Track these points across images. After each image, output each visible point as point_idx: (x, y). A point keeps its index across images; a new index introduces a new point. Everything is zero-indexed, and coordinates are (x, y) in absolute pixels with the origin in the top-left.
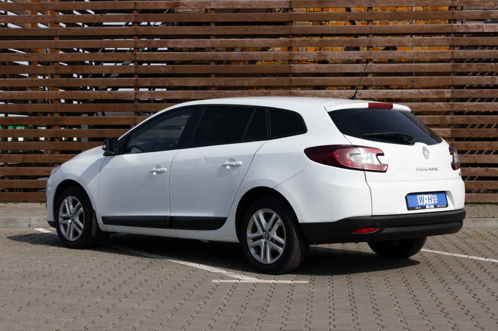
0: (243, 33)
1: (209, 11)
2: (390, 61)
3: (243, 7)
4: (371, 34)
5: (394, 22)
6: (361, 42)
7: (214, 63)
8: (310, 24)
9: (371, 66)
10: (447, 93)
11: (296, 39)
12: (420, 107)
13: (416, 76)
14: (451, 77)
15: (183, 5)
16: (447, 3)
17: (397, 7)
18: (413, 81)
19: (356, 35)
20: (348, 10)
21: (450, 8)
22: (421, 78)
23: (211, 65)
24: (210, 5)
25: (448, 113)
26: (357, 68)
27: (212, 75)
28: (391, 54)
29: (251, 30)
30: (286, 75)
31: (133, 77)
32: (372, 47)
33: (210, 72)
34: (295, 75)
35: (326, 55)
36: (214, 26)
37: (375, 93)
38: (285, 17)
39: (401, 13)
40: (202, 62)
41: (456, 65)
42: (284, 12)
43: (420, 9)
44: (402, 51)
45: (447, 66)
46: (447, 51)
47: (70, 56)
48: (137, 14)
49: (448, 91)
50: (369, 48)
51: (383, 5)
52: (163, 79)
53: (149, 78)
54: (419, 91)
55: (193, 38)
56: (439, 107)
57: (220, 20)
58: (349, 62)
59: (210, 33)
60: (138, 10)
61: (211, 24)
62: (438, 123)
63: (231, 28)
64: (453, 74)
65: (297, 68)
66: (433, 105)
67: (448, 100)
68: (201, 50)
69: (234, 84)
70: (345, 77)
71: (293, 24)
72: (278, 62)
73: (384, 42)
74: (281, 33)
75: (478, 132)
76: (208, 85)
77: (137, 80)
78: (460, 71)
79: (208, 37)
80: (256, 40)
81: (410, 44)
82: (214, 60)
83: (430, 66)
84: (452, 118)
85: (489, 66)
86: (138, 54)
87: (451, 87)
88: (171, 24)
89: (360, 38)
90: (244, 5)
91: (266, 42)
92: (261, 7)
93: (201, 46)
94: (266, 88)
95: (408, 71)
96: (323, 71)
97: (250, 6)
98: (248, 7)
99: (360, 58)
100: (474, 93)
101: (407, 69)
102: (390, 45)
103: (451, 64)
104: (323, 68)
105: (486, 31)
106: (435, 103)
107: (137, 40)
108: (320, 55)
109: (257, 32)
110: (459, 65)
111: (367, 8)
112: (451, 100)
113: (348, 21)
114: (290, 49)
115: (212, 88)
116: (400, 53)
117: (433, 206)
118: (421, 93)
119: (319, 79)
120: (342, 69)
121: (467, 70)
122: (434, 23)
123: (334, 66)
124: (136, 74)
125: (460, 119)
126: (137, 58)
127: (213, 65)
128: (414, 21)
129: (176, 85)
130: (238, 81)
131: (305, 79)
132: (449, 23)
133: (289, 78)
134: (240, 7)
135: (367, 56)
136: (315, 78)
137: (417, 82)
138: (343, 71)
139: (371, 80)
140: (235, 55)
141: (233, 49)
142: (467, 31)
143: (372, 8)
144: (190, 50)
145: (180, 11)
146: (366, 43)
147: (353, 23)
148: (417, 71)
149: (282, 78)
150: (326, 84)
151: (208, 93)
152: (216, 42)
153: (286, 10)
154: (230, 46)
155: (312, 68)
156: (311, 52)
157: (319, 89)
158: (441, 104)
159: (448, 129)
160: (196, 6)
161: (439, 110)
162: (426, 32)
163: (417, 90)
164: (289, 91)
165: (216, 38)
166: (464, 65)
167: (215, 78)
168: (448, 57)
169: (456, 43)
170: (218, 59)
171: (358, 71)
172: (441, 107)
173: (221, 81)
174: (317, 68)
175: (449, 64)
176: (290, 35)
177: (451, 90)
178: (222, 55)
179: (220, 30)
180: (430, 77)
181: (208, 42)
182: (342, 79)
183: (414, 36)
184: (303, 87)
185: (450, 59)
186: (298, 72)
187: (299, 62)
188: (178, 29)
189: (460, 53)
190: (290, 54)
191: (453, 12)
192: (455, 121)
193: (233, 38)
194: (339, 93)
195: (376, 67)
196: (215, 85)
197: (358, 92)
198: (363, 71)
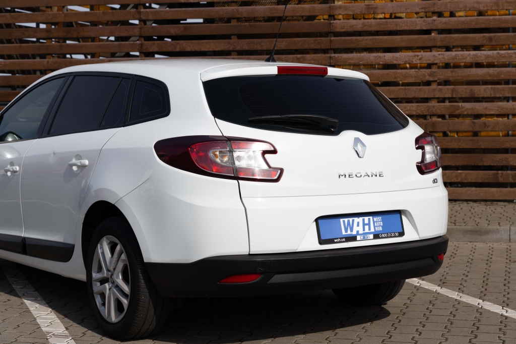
7: (236, 20)
9: (434, 20)
18: (490, 39)
22: (502, 36)
26: (417, 25)
27: (232, 37)
30: (325, 35)
31: (137, 41)
33: (231, 32)
34: (336, 34)
35: (376, 8)
40: (221, 20)
47: (63, 15)
54: (499, 53)
65: (339, 25)
69: (259, 48)
70: (401, 36)
76: (227, 49)
77: (142, 45)
82: (235, 17)
86: (143, 12)
95: (483, 26)
96: (373, 29)
99: (421, 11)
101: (481, 24)
104: (373, 24)
108: (368, 8)
115: (233, 53)
116: (473, 3)
117: (371, 236)
118: (501, 55)
119: (366, 40)
120: (397, 25)
124: (140, 37)
126: (142, 16)
127: (234, 23)
129: (188, 49)
131: (349, 40)
133: (329, 38)
135: (429, 7)
136: (362, 37)
137: (495, 41)
138: (400, 29)
139: (434, 39)
148: (496, 26)
149: (320, 38)
164: (329, 55)
167: (237, 40)
170: (240, 16)
171: (418, 28)
173: (244, 44)
178: (246, 10)
186: (341, 30)
190: (330, 7)
194: (393, 57)
195: (441, 22)
196: (235, 49)
197: (418, 56)
198: (424, 28)
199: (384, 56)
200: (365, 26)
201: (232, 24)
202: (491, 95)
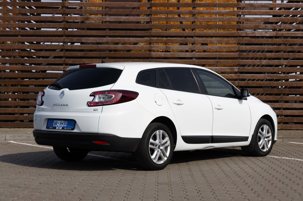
0: (124, 35)
1: (104, 22)
2: (204, 51)
3: (125, 20)
4: (194, 36)
5: (206, 30)
6: (189, 41)
7: (108, 51)
8: (160, 31)
9: (194, 54)
10: (236, 69)
11: (152, 38)
13: (218, 59)
14: (238, 60)
15: (91, 19)
16: (236, 20)
17: (208, 22)
18: (217, 62)
19: (186, 37)
20: (181, 23)
21: (237, 23)
22: (222, 61)
23: (106, 52)
24: (106, 19)
25: (236, 80)
26: (187, 55)
27: (106, 58)
28: (205, 47)
29: (129, 33)
32: (195, 43)
33: (106, 56)
34: (153, 58)
35: (170, 48)
36: (108, 31)
38: (147, 26)
39: (211, 25)
40: (100, 50)
41: (241, 54)
42: (146, 23)
43: (221, 23)
44: (211, 46)
45: (236, 54)
46: (236, 46)
48: (65, 23)
49: (236, 68)
50: (193, 44)
51: (201, 21)
52: (79, 59)
53: (71, 59)
54: (221, 68)
55: (96, 37)
56: (231, 76)
57: (111, 27)
58: (181, 51)
59: (106, 34)
60: (65, 21)
61: (107, 29)
63: (117, 32)
64: (239, 58)
65: (153, 54)
67: (236, 73)
68: (101, 43)
71: (152, 30)
72: (142, 51)
73: (202, 40)
74: (145, 35)
75: (253, 90)
77: (64, 60)
78: (243, 57)
79: (105, 36)
80: (131, 38)
81: (216, 42)
82: (108, 49)
83: (226, 54)
84: (238, 83)
85: (259, 55)
86: (65, 46)
87: (238, 66)
88: (83, 29)
89: (188, 38)
90: (124, 19)
91: (137, 40)
92: (134, 21)
93: (101, 41)
95: (214, 56)
96: (168, 56)
97: (128, 20)
98: (127, 21)
99: (189, 49)
100: (251, 69)
101: (214, 55)
102: (205, 42)
103: (238, 53)
104: (168, 54)
105: (257, 35)
106: (229, 74)
107: (65, 38)
108: (167, 47)
109: (132, 34)
110: (243, 54)
111: (191, 22)
112: (238, 73)
113: (181, 29)
114: (150, 43)
116: (211, 47)
118: (222, 69)
119: (166, 61)
121: (246, 56)
122: (228, 31)
123: (174, 54)
124: (64, 57)
125: (242, 83)
126: (65, 48)
128: (217, 29)
129: (86, 63)
131: (158, 60)
132: (237, 31)
133: (150, 60)
134: (122, 20)
135: (192, 48)
136: (164, 60)
137: (219, 62)
138: (179, 56)
139: (194, 61)
140: (120, 46)
141: (117, 44)
142: (247, 35)
143: (195, 22)
144: (93, 43)
145: (88, 22)
146: (192, 41)
147: (184, 30)
148: (220, 57)
149: (146, 60)
152: (109, 39)
153: (148, 22)
154: (117, 42)
156: (161, 46)
158: (233, 75)
160: (98, 19)
161: (231, 78)
162: (224, 35)
163: (219, 67)
165: (109, 37)
166: (245, 54)
167: (108, 59)
168: (236, 49)
169: (241, 42)
170: (110, 49)
171: (188, 56)
172: (233, 77)
173: (112, 61)
174: (165, 54)
176: (150, 36)
177: (238, 67)
178: (112, 46)
179: (112, 33)
180: (226, 60)
181: (105, 40)
182: (178, 61)
183: (217, 38)
185: (238, 50)
186: (155, 56)
187: (154, 51)
188: (88, 32)
189: (243, 47)
190: (150, 46)
191: (239, 25)
192: (240, 84)
193: (119, 37)
195: (197, 54)
198: (190, 57)
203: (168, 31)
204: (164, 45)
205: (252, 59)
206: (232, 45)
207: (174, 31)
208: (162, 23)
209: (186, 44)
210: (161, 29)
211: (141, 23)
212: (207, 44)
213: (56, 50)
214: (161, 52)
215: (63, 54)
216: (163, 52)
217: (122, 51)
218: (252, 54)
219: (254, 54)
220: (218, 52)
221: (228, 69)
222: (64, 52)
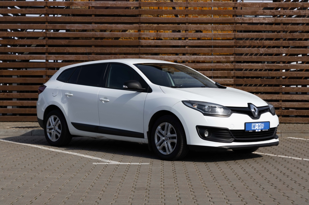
0: (111, 21)
1: (91, 8)
2: (199, 39)
3: (111, 6)
4: (187, 23)
5: (201, 16)
6: (181, 28)
7: (94, 38)
8: (151, 17)
9: (187, 41)
10: (232, 58)
11: (143, 25)
12: (215, 66)
13: (214, 48)
14: (234, 49)
15: (75, 4)
16: (232, 5)
17: (202, 7)
18: (212, 51)
19: (179, 23)
20: (174, 8)
21: (234, 8)
22: (217, 49)
24: (91, 4)
25: (232, 70)
26: (179, 43)
27: (92, 46)
28: (199, 35)
29: (116, 19)
30: (137, 46)
31: (45, 47)
32: (188, 30)
33: (92, 44)
34: (142, 46)
35: (161, 35)
36: (94, 17)
37: (189, 58)
38: (136, 12)
39: (205, 11)
40: (86, 38)
41: (237, 42)
42: (136, 9)
43: (216, 8)
44: (205, 33)
45: (231, 42)
46: (232, 33)
47: (6, 33)
48: (47, 9)
49: (232, 57)
50: (186, 31)
51: (194, 6)
52: (63, 48)
53: (54, 48)
54: (215, 57)
55: (81, 24)
56: (227, 66)
57: (97, 13)
58: (174, 39)
59: (92, 21)
60: (48, 7)
61: (92, 15)
62: (226, 75)
63: (104, 18)
64: (235, 47)
65: (143, 42)
66: (223, 65)
67: (232, 62)
68: (85, 31)
70: (172, 48)
71: (141, 16)
72: (132, 39)
73: (195, 27)
74: (134, 21)
75: (250, 81)
76: (90, 52)
77: (47, 49)
78: (239, 45)
79: (90, 23)
80: (119, 25)
81: (210, 29)
83: (222, 42)
84: (234, 73)
85: (256, 43)
86: (48, 33)
87: (234, 54)
88: (67, 15)
89: (181, 25)
90: (112, 5)
91: (125, 27)
92: (122, 6)
93: (86, 28)
94: (125, 54)
95: (209, 45)
96: (159, 44)
97: (116, 5)
98: (114, 6)
99: (181, 37)
100: (247, 58)
101: (208, 43)
102: (198, 29)
103: (234, 41)
104: (159, 42)
105: (254, 22)
106: (225, 64)
107: (47, 24)
108: (157, 35)
109: (120, 21)
110: (239, 42)
111: (185, 8)
112: (234, 62)
113: (174, 15)
114: (139, 31)
115: (92, 54)
116: (205, 34)
118: (216, 58)
119: (156, 49)
120: (170, 43)
121: (243, 44)
122: (224, 17)
123: (165, 41)
124: (47, 45)
125: (239, 73)
126: (47, 35)
127: (93, 40)
128: (213, 15)
129: (71, 51)
130: (108, 50)
131: (148, 49)
132: (233, 17)
133: (139, 48)
134: (109, 6)
135: (185, 36)
136: (154, 48)
137: (214, 51)
138: (171, 44)
139: (187, 50)
140: (107, 34)
141: (105, 31)
142: (244, 22)
143: (188, 7)
144: (79, 31)
145: (73, 7)
146: (184, 28)
147: (176, 16)
148: (214, 45)
149: (134, 48)
150: (161, 52)
151: (90, 57)
152: (95, 26)
153: (137, 8)
154: (103, 29)
155: (152, 42)
156: (152, 33)
157: (157, 55)
158: (228, 64)
159: (232, 79)
160: (83, 5)
161: (226, 68)
162: (219, 22)
163: (214, 56)
164: (139, 56)
165: (95, 24)
166: (241, 42)
167: (94, 48)
168: (232, 37)
169: (237, 29)
170: (96, 37)
171: (180, 45)
172: (228, 66)
173: (98, 50)
174: (155, 42)
175: (233, 41)
176: (140, 22)
177: (234, 56)
178: (99, 34)
179: (98, 19)
180: (221, 49)
181: (90, 26)
182: (170, 49)
183: (213, 24)
184: (147, 54)
185: (234, 38)
186: (144, 45)
187: (144, 39)
188: (72, 18)
189: (239, 35)
190: (139, 34)
191: (235, 11)
192: (236, 75)
193: (106, 24)
194: (168, 57)
195: (190, 42)
196: (94, 52)
197: (180, 57)
198: (182, 45)
199: (164, 57)
200: (155, 43)
201: (92, 40)
202: (212, 75)
203: (160, 17)
204: (156, 32)
205: (249, 47)
206: (228, 32)
207: (166, 17)
208: (154, 9)
209: (179, 31)
210: (153, 15)
211: (131, 9)
212: (201, 32)
213: (39, 37)
214: (152, 39)
215: (46, 42)
216: (154, 39)
217: (111, 38)
218: (249, 42)
219: (251, 42)
220: (214, 40)
221: (224, 58)
222: (46, 40)
